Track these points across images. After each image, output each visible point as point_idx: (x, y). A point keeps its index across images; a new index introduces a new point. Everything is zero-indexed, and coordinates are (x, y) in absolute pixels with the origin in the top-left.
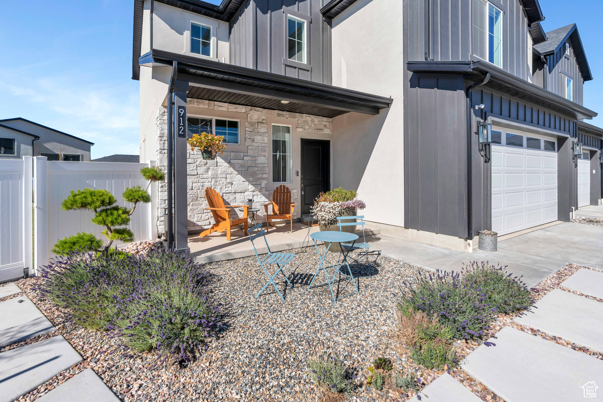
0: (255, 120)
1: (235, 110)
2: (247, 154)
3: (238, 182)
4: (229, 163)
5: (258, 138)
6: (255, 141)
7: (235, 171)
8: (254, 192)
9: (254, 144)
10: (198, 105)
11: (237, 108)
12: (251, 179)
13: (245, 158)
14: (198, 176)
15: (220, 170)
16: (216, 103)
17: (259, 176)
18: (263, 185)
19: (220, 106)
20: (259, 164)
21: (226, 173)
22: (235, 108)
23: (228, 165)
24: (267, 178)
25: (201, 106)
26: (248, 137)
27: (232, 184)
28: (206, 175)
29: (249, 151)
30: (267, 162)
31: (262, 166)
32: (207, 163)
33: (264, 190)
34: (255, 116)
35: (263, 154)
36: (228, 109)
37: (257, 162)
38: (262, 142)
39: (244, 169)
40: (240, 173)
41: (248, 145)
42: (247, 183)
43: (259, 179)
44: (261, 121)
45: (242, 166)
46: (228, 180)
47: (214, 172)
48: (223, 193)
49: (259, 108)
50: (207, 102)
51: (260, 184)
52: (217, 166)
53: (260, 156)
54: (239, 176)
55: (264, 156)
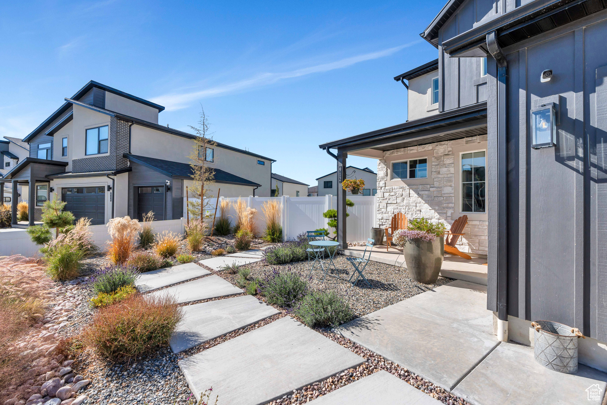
0: (441, 153)
1: (423, 150)
2: (433, 186)
3: (425, 210)
4: (418, 194)
5: (444, 170)
6: (441, 173)
7: (423, 201)
8: (439, 219)
9: (440, 176)
10: (397, 153)
11: (424, 148)
12: (437, 208)
13: (431, 189)
14: (397, 204)
15: (411, 200)
16: (409, 148)
17: (445, 205)
18: (449, 214)
19: (411, 150)
20: (444, 194)
21: (416, 202)
22: (423, 148)
23: (417, 196)
24: (453, 208)
25: (399, 154)
26: (434, 170)
27: (421, 211)
28: (403, 204)
29: (435, 183)
30: (453, 192)
31: (448, 196)
32: (402, 195)
33: (449, 218)
34: (441, 150)
35: (449, 184)
36: (417, 150)
37: (442, 192)
38: (447, 173)
39: (430, 199)
40: (427, 202)
41: (434, 177)
42: (433, 211)
43: (444, 208)
44: (447, 153)
45: (428, 196)
46: (418, 208)
47: (407, 201)
48: (414, 218)
49: (445, 142)
50: (402, 149)
51: (446, 213)
52: (410, 197)
53: (446, 186)
54: (426, 205)
55: (451, 186)
